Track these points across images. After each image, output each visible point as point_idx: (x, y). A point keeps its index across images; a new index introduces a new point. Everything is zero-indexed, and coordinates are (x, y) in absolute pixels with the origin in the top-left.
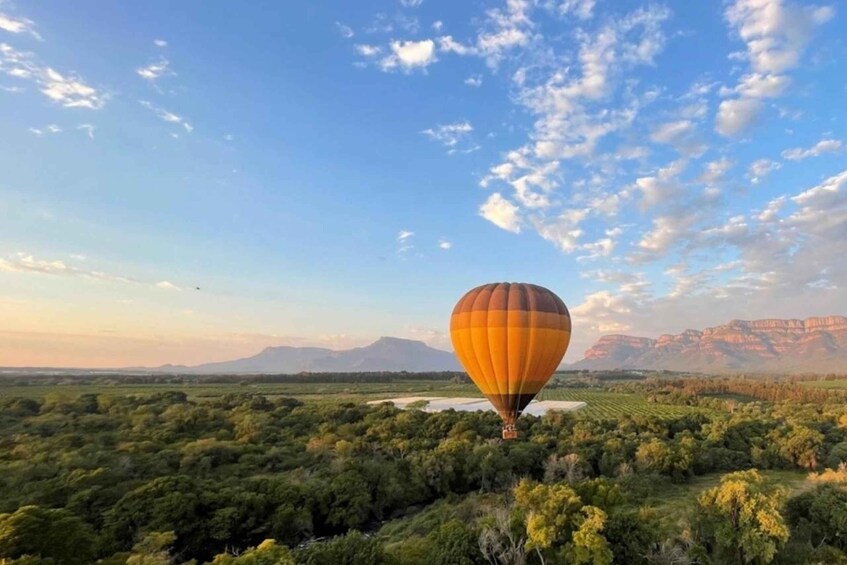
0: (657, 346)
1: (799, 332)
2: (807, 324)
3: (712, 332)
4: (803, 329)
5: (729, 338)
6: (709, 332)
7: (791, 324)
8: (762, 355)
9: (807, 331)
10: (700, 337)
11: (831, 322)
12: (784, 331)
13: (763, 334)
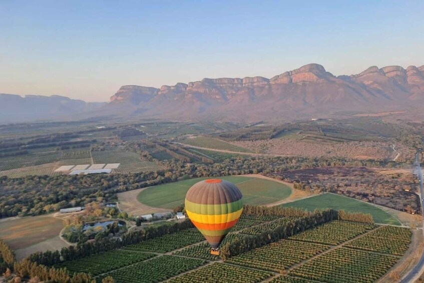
0: (160, 93)
1: (239, 86)
2: (244, 82)
3: (193, 85)
4: (242, 84)
5: (201, 90)
6: (191, 85)
7: (236, 81)
8: (219, 101)
9: (244, 85)
10: (186, 89)
11: (255, 80)
12: (231, 85)
13: (221, 87)
